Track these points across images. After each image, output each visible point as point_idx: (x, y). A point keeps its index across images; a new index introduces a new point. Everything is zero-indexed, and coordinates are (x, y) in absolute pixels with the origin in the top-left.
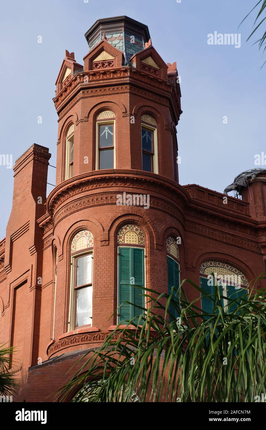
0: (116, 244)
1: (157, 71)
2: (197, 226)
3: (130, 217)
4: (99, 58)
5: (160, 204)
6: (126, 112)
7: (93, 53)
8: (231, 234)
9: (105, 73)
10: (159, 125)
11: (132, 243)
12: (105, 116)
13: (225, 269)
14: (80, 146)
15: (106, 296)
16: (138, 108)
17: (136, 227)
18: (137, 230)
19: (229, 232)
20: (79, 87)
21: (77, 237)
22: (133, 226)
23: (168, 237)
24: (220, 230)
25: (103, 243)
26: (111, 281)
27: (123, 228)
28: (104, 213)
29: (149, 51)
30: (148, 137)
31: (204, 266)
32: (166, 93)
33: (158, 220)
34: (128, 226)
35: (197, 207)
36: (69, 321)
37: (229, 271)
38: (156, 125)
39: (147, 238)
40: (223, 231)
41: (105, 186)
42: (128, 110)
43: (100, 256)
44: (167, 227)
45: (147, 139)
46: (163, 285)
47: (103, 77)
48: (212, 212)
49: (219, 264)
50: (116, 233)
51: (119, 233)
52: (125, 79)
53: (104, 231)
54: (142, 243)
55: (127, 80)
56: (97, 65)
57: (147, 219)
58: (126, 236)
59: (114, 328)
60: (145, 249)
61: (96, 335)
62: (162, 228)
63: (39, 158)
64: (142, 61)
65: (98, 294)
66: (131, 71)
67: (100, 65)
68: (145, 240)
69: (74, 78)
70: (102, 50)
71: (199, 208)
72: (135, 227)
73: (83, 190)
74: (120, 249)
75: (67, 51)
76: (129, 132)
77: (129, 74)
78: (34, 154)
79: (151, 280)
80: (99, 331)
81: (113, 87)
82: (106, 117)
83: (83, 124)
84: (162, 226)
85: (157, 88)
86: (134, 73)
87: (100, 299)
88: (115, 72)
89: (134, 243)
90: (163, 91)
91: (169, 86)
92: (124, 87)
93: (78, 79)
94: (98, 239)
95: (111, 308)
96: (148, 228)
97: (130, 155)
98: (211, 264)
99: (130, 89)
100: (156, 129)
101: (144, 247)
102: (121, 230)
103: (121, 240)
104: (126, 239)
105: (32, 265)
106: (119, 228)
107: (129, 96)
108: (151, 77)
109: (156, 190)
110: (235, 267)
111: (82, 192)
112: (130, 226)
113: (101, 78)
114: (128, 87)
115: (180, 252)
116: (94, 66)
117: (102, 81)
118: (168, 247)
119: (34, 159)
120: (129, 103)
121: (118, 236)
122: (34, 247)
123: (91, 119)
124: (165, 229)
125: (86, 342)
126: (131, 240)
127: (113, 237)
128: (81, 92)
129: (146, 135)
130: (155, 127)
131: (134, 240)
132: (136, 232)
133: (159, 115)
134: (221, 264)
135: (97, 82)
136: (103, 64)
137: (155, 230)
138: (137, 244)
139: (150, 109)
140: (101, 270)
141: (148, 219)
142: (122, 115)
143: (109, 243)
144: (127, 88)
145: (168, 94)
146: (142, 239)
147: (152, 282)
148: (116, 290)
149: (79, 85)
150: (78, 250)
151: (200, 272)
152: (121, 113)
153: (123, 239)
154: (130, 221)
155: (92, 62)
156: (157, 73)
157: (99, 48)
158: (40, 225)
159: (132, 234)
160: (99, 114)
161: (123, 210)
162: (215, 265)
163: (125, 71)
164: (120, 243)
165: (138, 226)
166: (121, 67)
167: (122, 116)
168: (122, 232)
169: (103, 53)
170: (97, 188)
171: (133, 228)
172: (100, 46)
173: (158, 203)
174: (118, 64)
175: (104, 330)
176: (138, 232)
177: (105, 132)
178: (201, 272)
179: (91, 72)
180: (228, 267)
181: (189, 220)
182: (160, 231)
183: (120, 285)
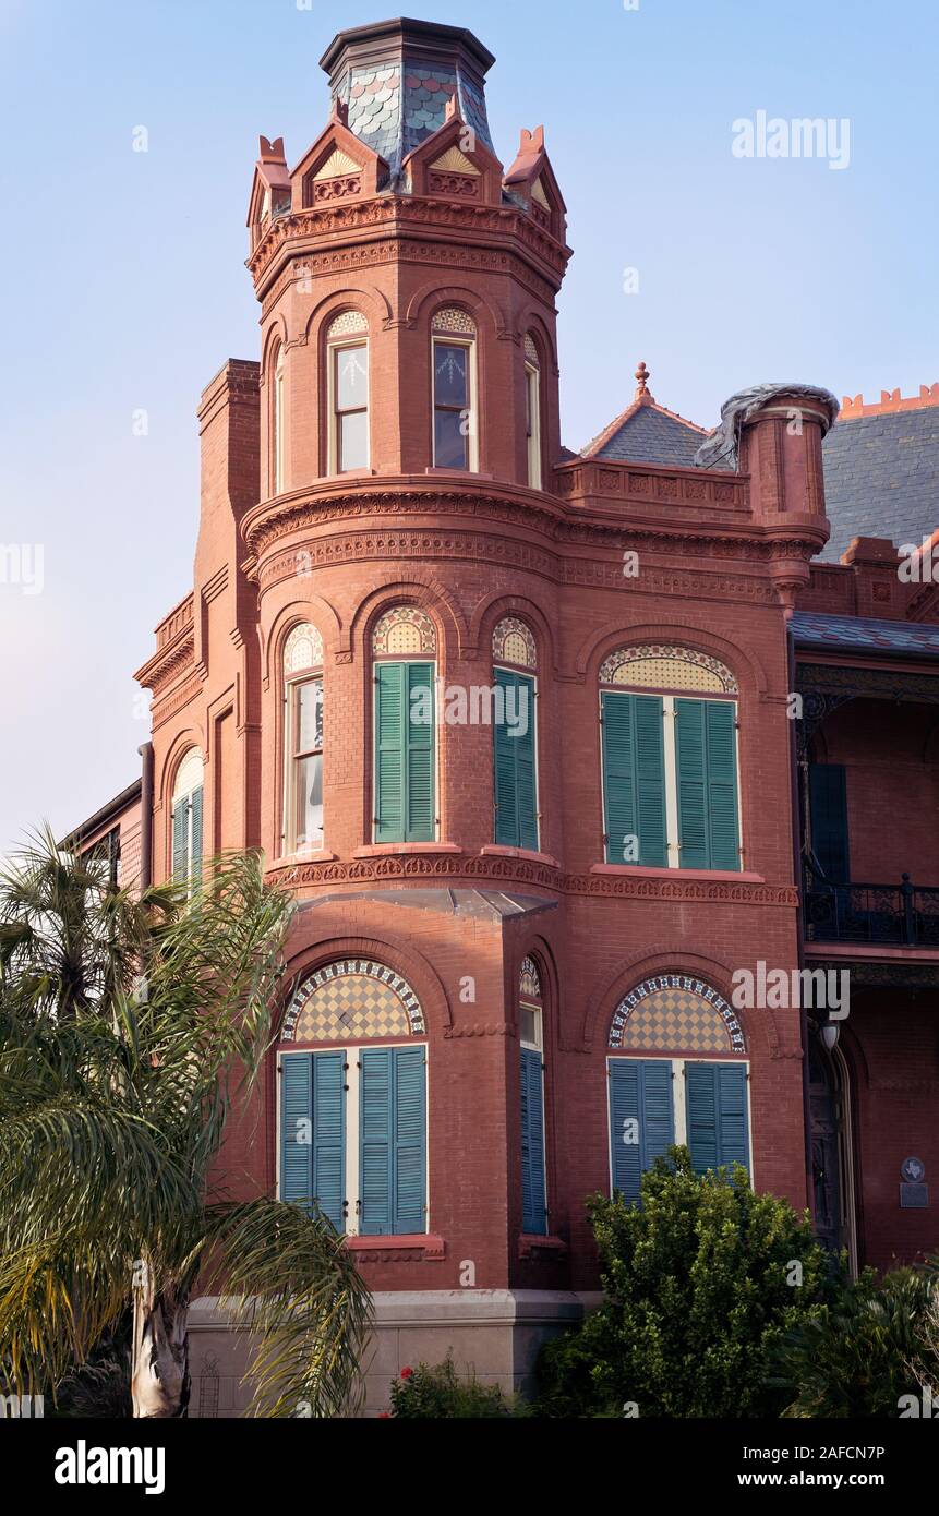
0: (370, 657)
1: (474, 181)
2: (595, 566)
3: (399, 591)
4: (326, 173)
5: (474, 546)
6: (391, 317)
7: (310, 158)
8: (691, 571)
9: (339, 214)
10: (480, 331)
11: (405, 651)
12: (344, 327)
13: (671, 662)
14: (292, 412)
15: (347, 780)
16: (421, 300)
17: (416, 611)
18: (416, 618)
19: (684, 567)
20: (284, 253)
21: (294, 637)
22: (408, 610)
23: (500, 620)
24: (658, 565)
25: (341, 656)
26: (357, 746)
27: (385, 616)
28: (341, 584)
29: (448, 133)
30: (454, 366)
31: (612, 663)
32: (500, 238)
33: (469, 586)
34: (396, 611)
35: (589, 521)
36: (284, 832)
37: (682, 663)
38: (474, 331)
39: (440, 635)
40: (668, 566)
41: (344, 516)
42: (395, 312)
43: (335, 689)
44: (491, 601)
45: (451, 373)
46: (480, 742)
47: (337, 223)
48: (631, 526)
49: (656, 651)
50: (370, 630)
51: (376, 629)
52: (387, 226)
53: (341, 628)
54: (428, 647)
55: (391, 229)
56: (323, 190)
57: (439, 591)
58: (391, 637)
59: (364, 851)
60: (436, 662)
61: (329, 868)
62: (475, 605)
63: (245, 396)
64: (432, 167)
65: (333, 776)
66: (399, 204)
67: (330, 190)
68: (437, 640)
69: (273, 229)
70: (332, 147)
71: (597, 522)
72: (412, 611)
73: (301, 526)
74: (379, 669)
75: (262, 138)
76: (396, 371)
77: (394, 212)
78: (231, 387)
79: (448, 735)
80: (336, 858)
81: (360, 249)
82: (349, 330)
83: (297, 353)
84: (479, 599)
85: (475, 230)
86: (407, 208)
87: (336, 787)
88: (363, 209)
89: (411, 651)
90: (491, 236)
91: (509, 218)
92: (386, 245)
93: (281, 230)
94: (330, 647)
95: (360, 807)
96: (442, 611)
97: (399, 433)
98: (633, 653)
99: (402, 249)
100: (474, 343)
101: (432, 656)
102: (379, 623)
103: (380, 646)
104: (391, 643)
105: (238, 674)
106: (376, 617)
107: (397, 271)
108: (454, 206)
109: (463, 511)
110: (699, 651)
111: (299, 530)
112: (400, 609)
113: (331, 228)
114: (395, 244)
115: (537, 646)
116: (317, 193)
117: (335, 235)
118: (498, 646)
119: (230, 401)
120: (396, 290)
121: (374, 637)
122: (237, 631)
123: (314, 338)
124: (486, 606)
125: (312, 883)
126: (404, 643)
127: (362, 642)
128: (291, 264)
129: (450, 361)
130: (471, 337)
131: (411, 642)
132: (416, 623)
133: (479, 306)
134: (661, 649)
135: (324, 238)
136: (337, 188)
137: (459, 614)
138: (418, 651)
139: (455, 295)
140: (337, 721)
141: (443, 590)
142: (381, 325)
143: (352, 657)
144: (391, 251)
145: (506, 238)
146: (428, 639)
147: (452, 740)
148: (371, 765)
149: (285, 247)
150: (295, 669)
151: (603, 678)
152: (379, 320)
153: (385, 643)
154: (399, 600)
155: (312, 183)
156: (474, 188)
157: (325, 143)
158: (249, 575)
159: (404, 630)
160: (332, 322)
161: (383, 574)
162: (645, 655)
163: (387, 205)
164: (379, 653)
165: (421, 607)
166: (375, 195)
167: (381, 329)
168: (383, 628)
169: (334, 154)
170: (327, 522)
171: (408, 615)
172: (327, 137)
173: (468, 545)
174: (369, 189)
175: (346, 857)
176: (420, 623)
177: (349, 369)
178: (604, 680)
179: (309, 212)
180: (680, 653)
181: (572, 555)
182: (473, 614)
183: (380, 753)
